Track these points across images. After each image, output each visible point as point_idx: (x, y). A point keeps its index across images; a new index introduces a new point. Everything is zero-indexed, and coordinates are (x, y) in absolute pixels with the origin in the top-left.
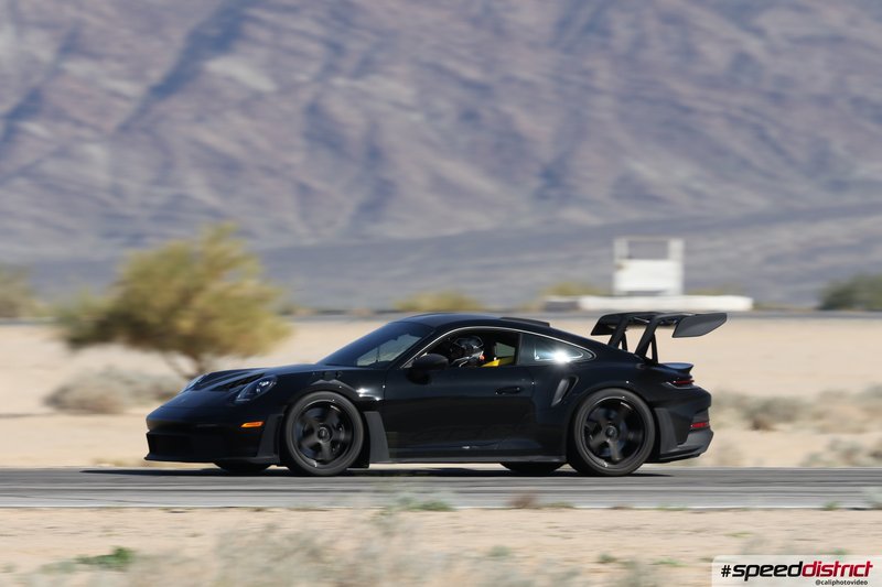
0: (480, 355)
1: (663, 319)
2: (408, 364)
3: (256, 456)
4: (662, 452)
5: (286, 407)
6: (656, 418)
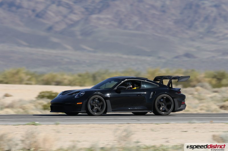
0: (131, 86)
1: (174, 77)
2: (116, 88)
3: (80, 111)
4: (175, 109)
5: (87, 99)
6: (174, 101)
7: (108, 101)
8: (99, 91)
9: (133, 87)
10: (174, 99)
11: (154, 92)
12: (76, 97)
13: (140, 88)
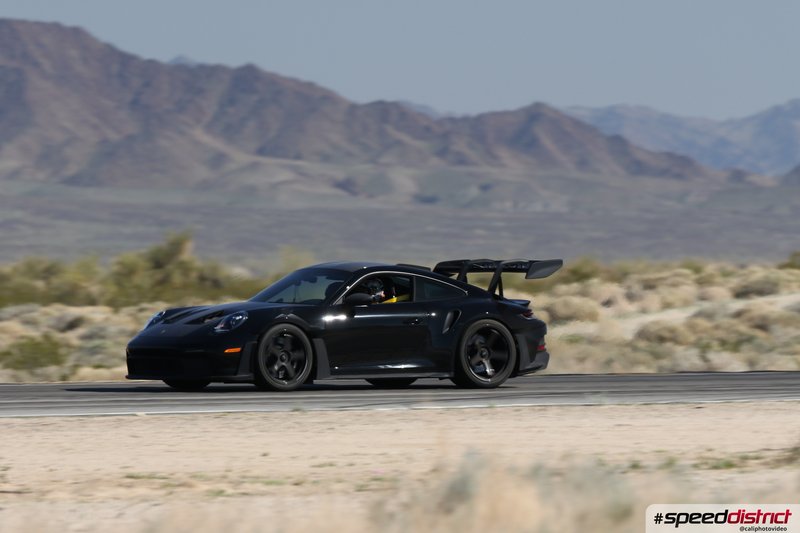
0: (382, 294)
1: (507, 265)
2: (339, 301)
3: (235, 374)
4: (521, 369)
5: (257, 336)
6: (516, 342)
7: (319, 343)
8: (290, 308)
9: (389, 296)
10: (517, 335)
11: (456, 314)
12: (218, 328)
13: (411, 299)
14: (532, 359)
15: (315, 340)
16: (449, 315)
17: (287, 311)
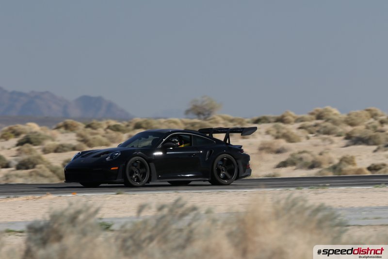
1: (231, 130)
2: (160, 146)
4: (240, 176)
5: (125, 162)
6: (237, 164)
7: (152, 165)
8: (139, 149)
10: (238, 161)
11: (211, 152)
12: (107, 159)
13: (191, 145)
14: (244, 171)
15: (150, 164)
16: (208, 152)
17: (138, 151)
